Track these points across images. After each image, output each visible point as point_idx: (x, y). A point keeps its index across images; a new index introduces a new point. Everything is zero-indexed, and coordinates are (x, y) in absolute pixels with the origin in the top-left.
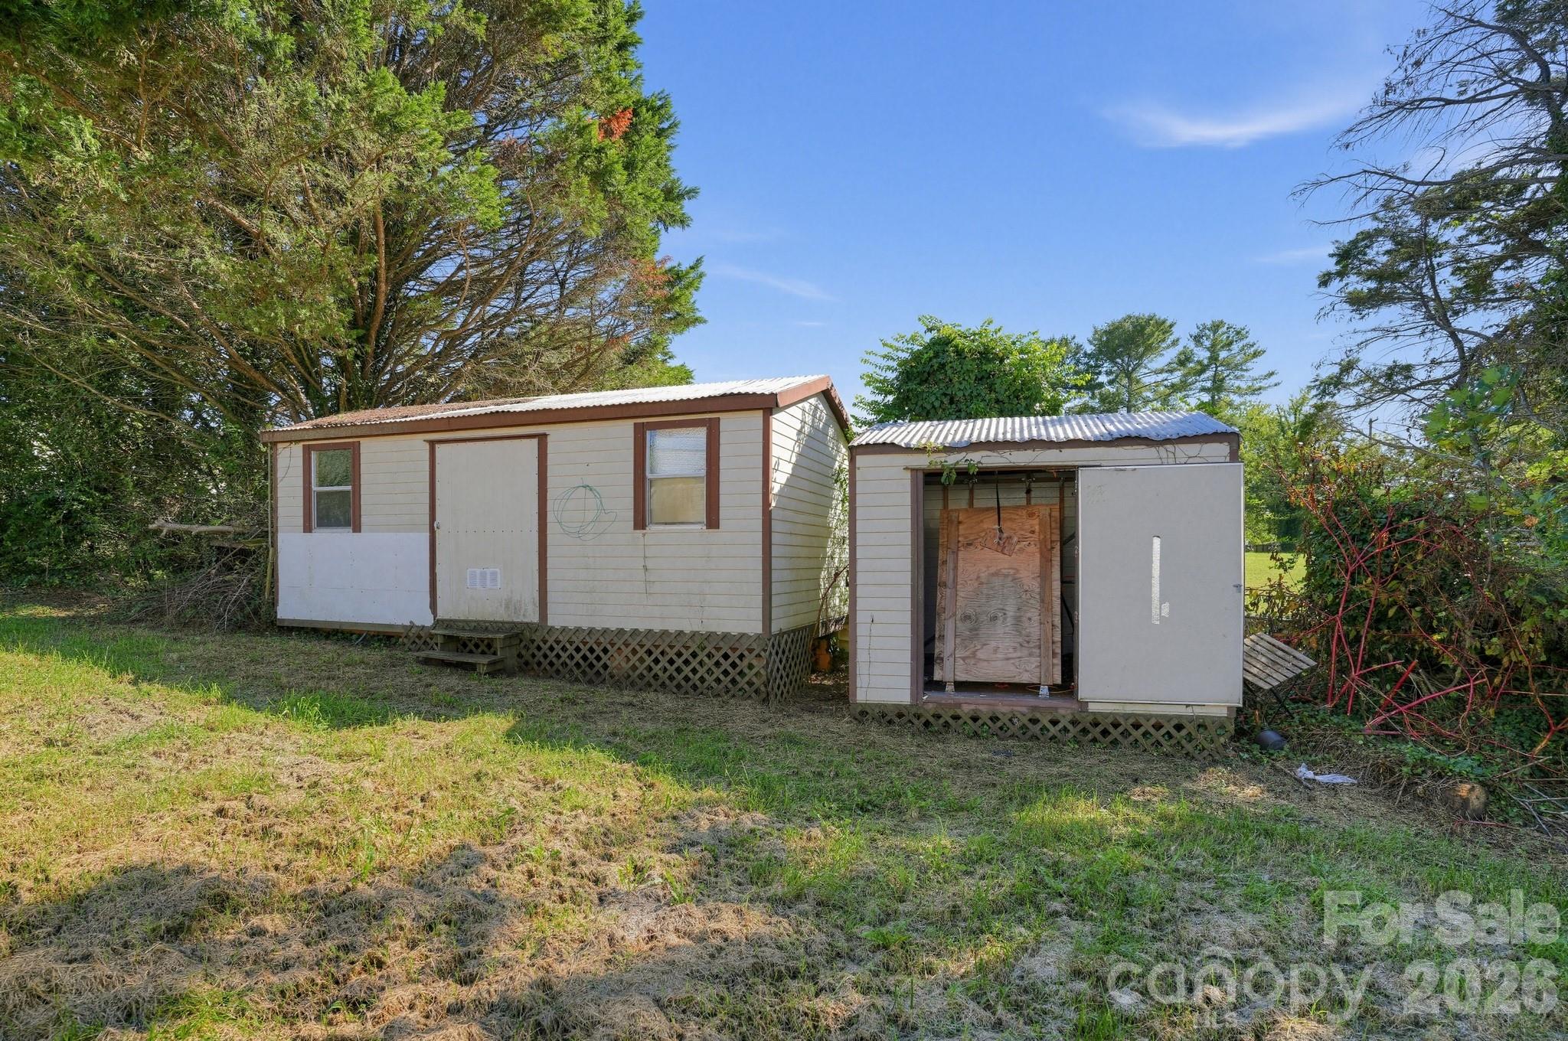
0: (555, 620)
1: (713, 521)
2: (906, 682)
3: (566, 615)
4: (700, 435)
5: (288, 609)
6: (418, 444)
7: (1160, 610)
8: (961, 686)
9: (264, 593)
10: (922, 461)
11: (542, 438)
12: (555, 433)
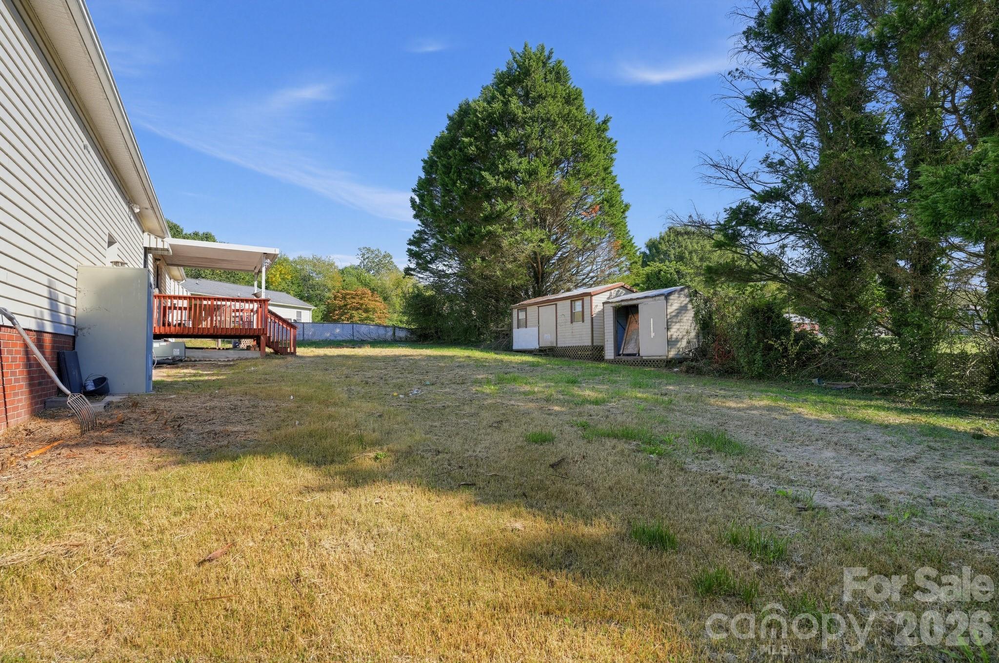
0: (559, 345)
1: (583, 321)
2: (613, 354)
3: (561, 344)
4: (581, 301)
5: (515, 347)
6: (536, 307)
7: (653, 334)
8: (624, 355)
9: (510, 343)
10: (614, 305)
11: (556, 304)
12: (559, 303)
